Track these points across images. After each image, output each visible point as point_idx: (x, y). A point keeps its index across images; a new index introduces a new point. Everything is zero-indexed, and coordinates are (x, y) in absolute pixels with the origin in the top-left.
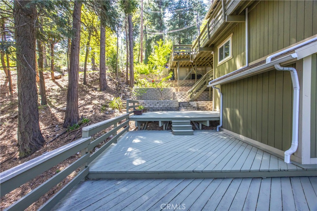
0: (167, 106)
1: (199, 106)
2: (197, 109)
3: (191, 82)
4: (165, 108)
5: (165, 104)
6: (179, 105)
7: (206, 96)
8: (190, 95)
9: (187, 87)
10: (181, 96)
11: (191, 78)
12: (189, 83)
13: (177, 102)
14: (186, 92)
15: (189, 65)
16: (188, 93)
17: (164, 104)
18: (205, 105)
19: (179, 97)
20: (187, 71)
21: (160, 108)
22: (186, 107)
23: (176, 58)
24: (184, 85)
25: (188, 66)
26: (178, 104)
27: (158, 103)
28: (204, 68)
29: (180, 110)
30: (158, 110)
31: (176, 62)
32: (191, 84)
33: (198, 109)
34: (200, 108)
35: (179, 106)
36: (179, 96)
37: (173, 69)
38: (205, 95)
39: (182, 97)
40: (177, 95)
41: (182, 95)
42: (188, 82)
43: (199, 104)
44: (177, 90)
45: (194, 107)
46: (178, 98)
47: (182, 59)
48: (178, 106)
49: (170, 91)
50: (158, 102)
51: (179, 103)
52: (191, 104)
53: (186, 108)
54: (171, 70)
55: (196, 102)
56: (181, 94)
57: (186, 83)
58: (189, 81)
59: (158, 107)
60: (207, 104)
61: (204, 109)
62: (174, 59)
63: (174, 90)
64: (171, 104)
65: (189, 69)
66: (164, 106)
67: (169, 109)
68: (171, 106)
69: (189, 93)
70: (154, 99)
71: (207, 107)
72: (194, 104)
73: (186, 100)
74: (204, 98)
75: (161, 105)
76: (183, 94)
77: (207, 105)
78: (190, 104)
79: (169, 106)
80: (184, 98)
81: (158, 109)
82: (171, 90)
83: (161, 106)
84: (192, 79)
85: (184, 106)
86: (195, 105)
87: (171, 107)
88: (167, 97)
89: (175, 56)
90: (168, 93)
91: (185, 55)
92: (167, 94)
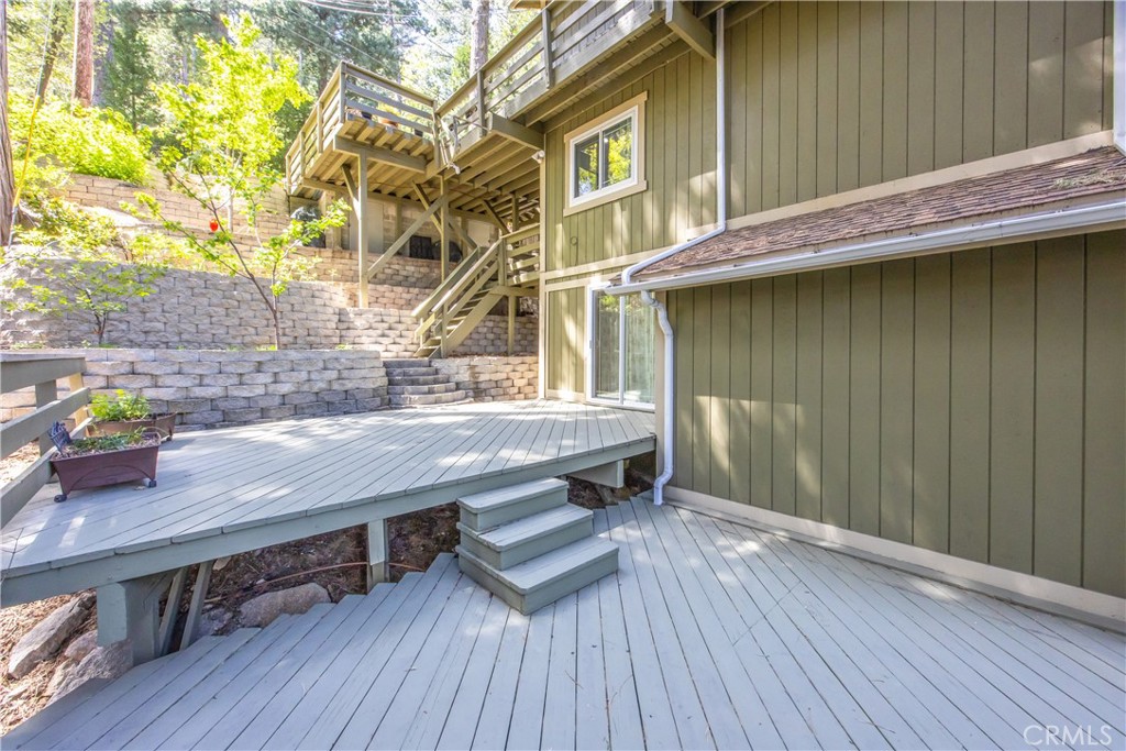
0: (323, 385)
1: (482, 378)
2: (471, 393)
3: (412, 268)
4: (313, 398)
5: (313, 377)
6: (388, 374)
7: (491, 336)
8: (424, 326)
9: (399, 289)
10: (379, 332)
11: (408, 251)
12: (405, 273)
13: (376, 363)
14: (406, 312)
15: (401, 194)
16: (418, 318)
17: (304, 375)
18: (504, 376)
19: (371, 332)
20: (388, 217)
21: (277, 400)
22: (426, 388)
23: (350, 137)
24: (381, 276)
25: (392, 194)
26: (383, 371)
27: (259, 366)
28: (459, 219)
29: (398, 406)
30: (264, 415)
31: (347, 154)
32: (413, 280)
33: (478, 392)
34: (483, 386)
35: (391, 383)
36: (370, 328)
37: (313, 190)
38: (485, 329)
39: (383, 336)
40: (359, 322)
41: (386, 325)
42: (397, 267)
43: (477, 370)
44: (353, 298)
45: (458, 387)
46: (364, 339)
47: (381, 149)
48: (385, 380)
49: (318, 301)
50: (260, 363)
51: (386, 365)
52: (444, 371)
53: (431, 392)
54: (301, 195)
55: (466, 360)
56: (382, 321)
57: (388, 271)
58: (401, 262)
59: (260, 390)
60: (509, 368)
61: (501, 392)
62: (338, 137)
63: (338, 296)
64: (345, 374)
65: (399, 212)
66: (306, 388)
67: (336, 399)
68: (349, 385)
69: (427, 313)
70: (214, 343)
71: (510, 383)
72: (458, 369)
73: (406, 351)
74: (483, 343)
75: (282, 377)
76: (392, 320)
77: (512, 375)
78: (436, 372)
79: (336, 386)
80: (398, 340)
81: (262, 404)
82: (326, 295)
83: (285, 388)
84: (411, 256)
85: (413, 383)
86: (465, 376)
87: (346, 391)
88: (301, 332)
89: (349, 124)
90: (309, 308)
91: (403, 135)
92: (304, 316)
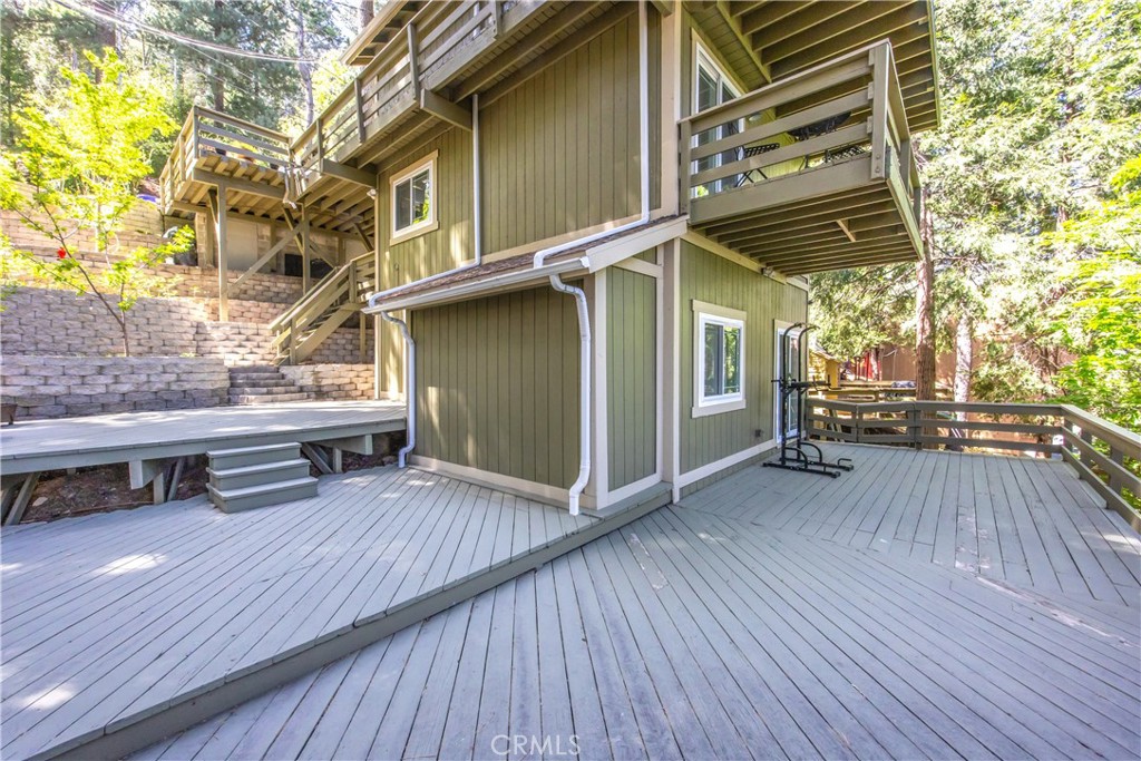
0: (161, 386)
1: (324, 382)
2: (313, 395)
3: (283, 285)
4: (152, 396)
5: (152, 379)
6: (231, 378)
7: (350, 347)
8: (281, 338)
9: (266, 305)
10: (236, 343)
11: (283, 269)
12: (276, 290)
13: (217, 369)
14: (264, 326)
15: (274, 216)
16: (274, 330)
17: (143, 378)
18: (347, 380)
19: (227, 343)
20: (262, 237)
21: (117, 399)
22: (265, 390)
23: (209, 169)
24: (251, 292)
25: (266, 216)
26: (225, 376)
27: (101, 370)
28: (336, 239)
29: (236, 403)
30: (105, 409)
31: (208, 185)
32: (284, 296)
33: (320, 393)
34: (325, 389)
35: (232, 385)
36: (227, 339)
37: (186, 212)
38: (344, 341)
39: (240, 346)
40: (216, 334)
41: (243, 337)
42: (267, 284)
43: (320, 375)
44: (215, 312)
45: (301, 389)
46: (220, 349)
47: (239, 180)
48: (227, 384)
49: (174, 316)
50: (101, 367)
51: (230, 370)
52: (290, 377)
53: (268, 393)
54: (176, 215)
55: (311, 367)
56: (240, 333)
57: (260, 288)
58: (272, 279)
59: (102, 390)
60: (352, 374)
61: (343, 394)
62: (197, 170)
63: (197, 310)
64: (184, 377)
65: (273, 232)
66: (145, 388)
67: (174, 398)
68: (187, 386)
69: (279, 329)
70: (70, 351)
71: (353, 387)
72: (303, 374)
73: (263, 359)
74: (342, 353)
75: (123, 379)
76: (250, 332)
77: (355, 380)
78: (283, 377)
79: (174, 387)
80: (255, 350)
81: (102, 400)
82: (184, 310)
83: (125, 388)
84: (287, 274)
85: (254, 385)
86: (309, 381)
87: (184, 391)
88: (156, 342)
89: (204, 160)
90: (165, 322)
91: (258, 169)
92: (160, 328)
